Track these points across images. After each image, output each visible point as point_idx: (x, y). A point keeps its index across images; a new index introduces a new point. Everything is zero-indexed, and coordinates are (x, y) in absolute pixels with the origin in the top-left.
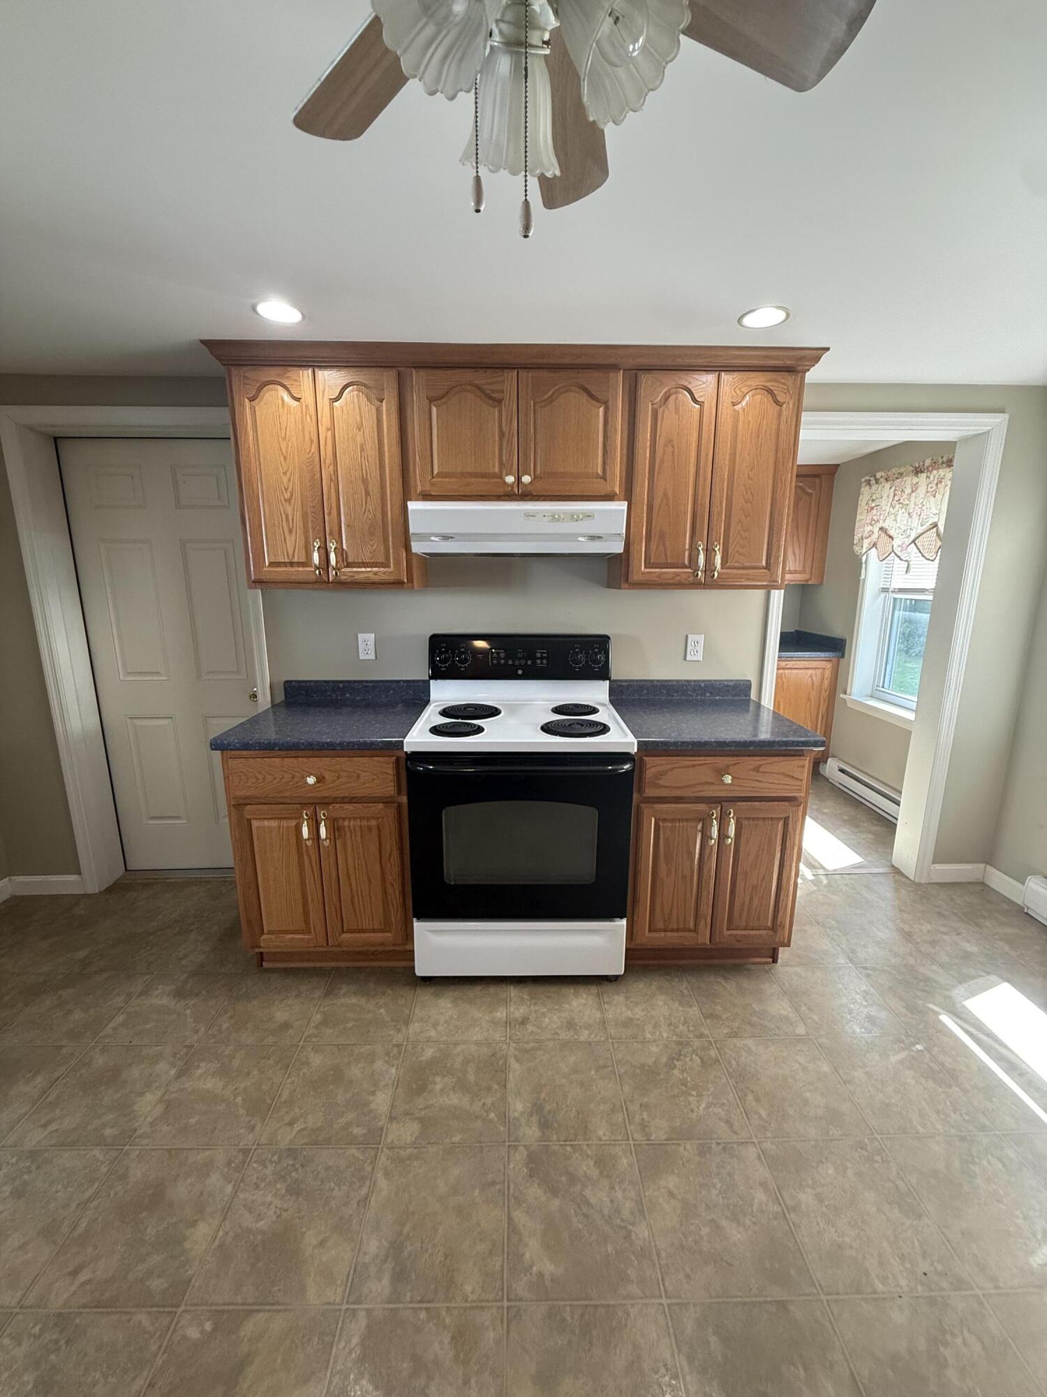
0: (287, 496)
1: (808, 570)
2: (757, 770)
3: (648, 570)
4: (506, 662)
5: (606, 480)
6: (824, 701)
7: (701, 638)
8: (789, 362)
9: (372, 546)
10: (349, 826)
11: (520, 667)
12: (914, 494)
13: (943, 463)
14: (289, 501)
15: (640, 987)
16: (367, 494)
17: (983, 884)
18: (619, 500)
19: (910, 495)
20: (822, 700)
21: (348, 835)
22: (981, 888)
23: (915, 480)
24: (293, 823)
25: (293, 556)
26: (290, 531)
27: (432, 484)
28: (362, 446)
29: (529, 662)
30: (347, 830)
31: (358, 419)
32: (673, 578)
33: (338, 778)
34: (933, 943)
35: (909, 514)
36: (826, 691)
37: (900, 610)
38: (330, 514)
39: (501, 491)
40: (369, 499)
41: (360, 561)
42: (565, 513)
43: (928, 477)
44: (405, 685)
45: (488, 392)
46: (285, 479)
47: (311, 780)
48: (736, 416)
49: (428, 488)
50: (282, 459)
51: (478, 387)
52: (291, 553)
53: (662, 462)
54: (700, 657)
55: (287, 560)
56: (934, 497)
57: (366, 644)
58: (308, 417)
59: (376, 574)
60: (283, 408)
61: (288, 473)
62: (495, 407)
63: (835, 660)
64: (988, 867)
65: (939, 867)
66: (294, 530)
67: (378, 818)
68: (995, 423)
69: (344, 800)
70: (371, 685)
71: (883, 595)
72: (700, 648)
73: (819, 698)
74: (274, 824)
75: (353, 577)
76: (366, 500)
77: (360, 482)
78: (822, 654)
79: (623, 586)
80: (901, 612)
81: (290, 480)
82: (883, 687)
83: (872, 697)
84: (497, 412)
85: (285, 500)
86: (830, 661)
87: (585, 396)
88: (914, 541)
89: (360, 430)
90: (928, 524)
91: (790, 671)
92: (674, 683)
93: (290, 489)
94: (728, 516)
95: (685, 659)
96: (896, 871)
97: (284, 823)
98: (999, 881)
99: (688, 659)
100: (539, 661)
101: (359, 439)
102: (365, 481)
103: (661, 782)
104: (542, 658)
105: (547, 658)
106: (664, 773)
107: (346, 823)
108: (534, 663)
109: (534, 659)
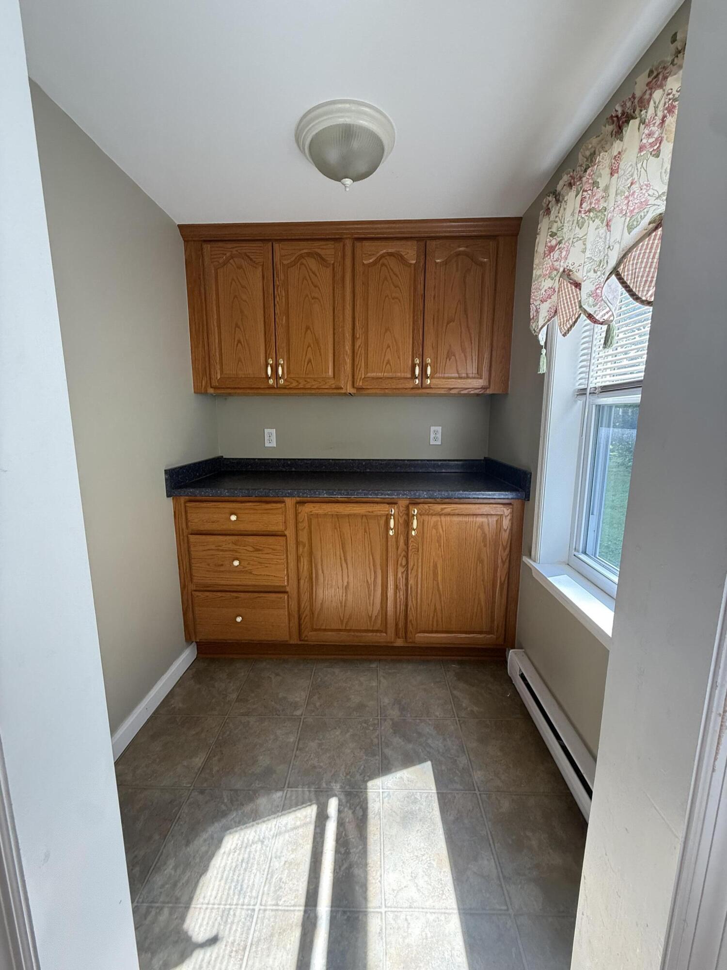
1: (485, 374)
6: (503, 563)
20: (500, 561)
36: (504, 549)
37: (609, 426)
63: (517, 504)
73: (495, 561)
78: (496, 495)
80: (611, 429)
82: (585, 553)
83: (568, 564)
86: (510, 504)
91: (448, 518)
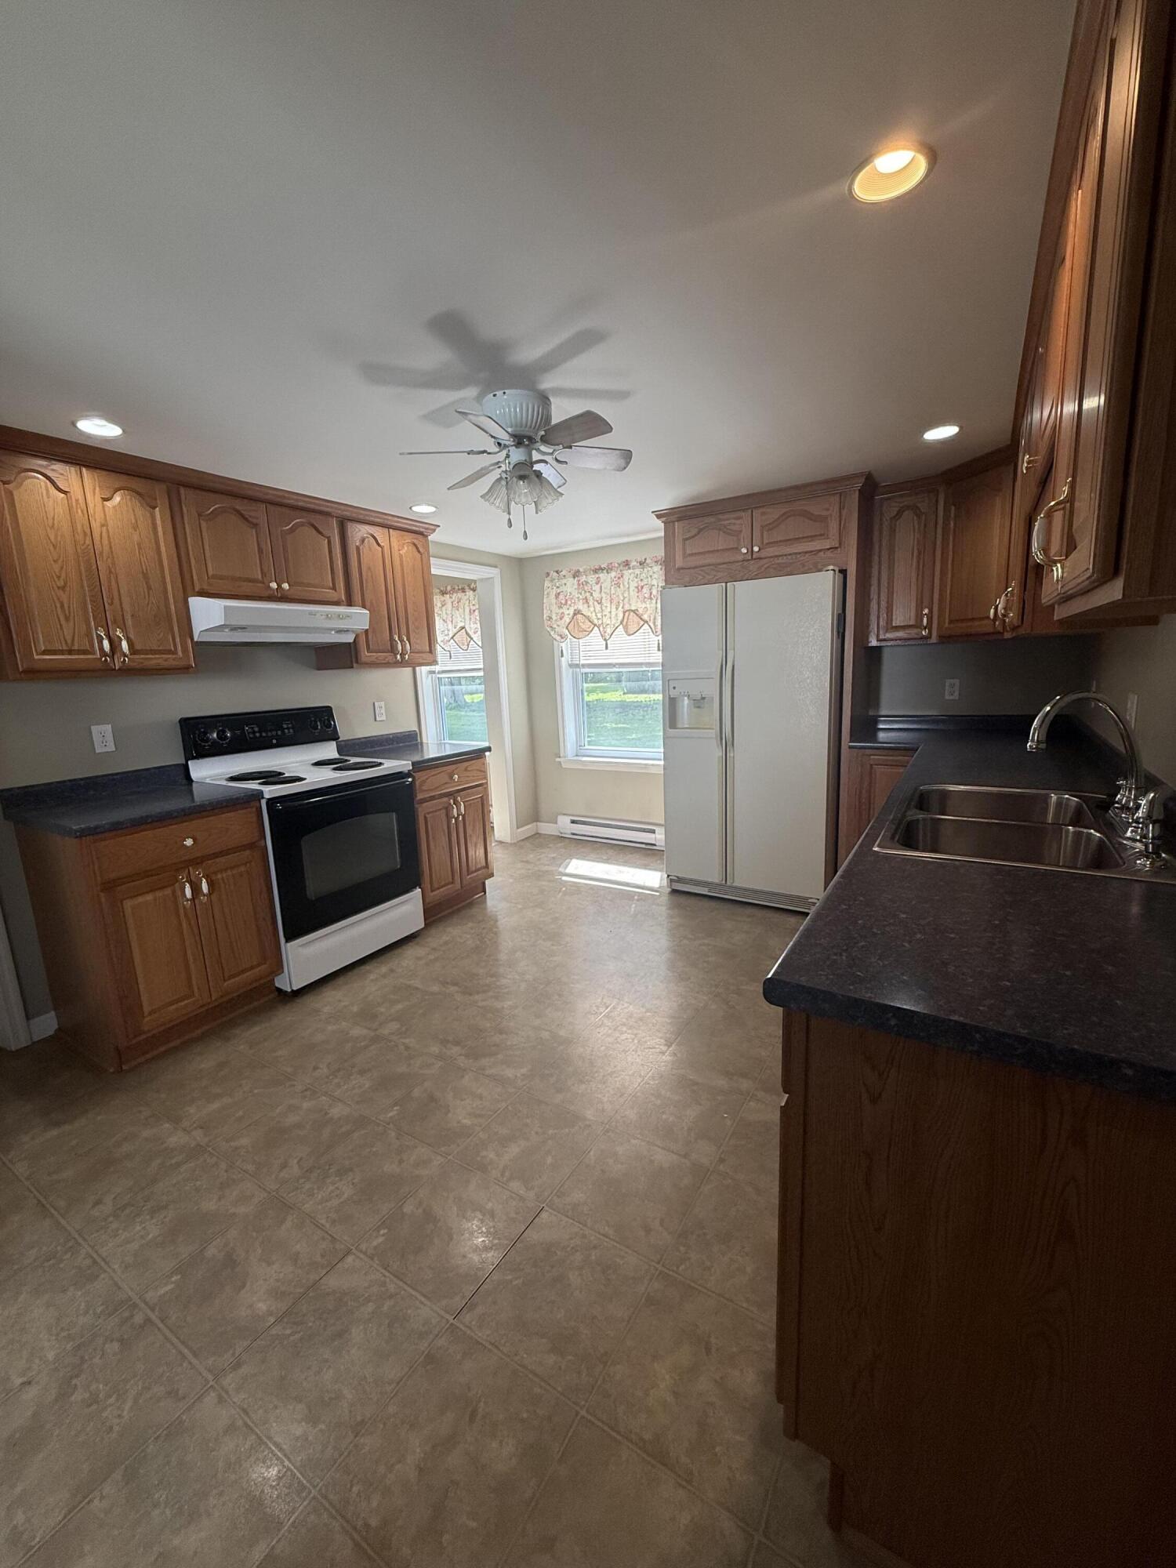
0: (61, 583)
2: (466, 770)
3: (369, 654)
4: (261, 736)
5: (336, 590)
7: (383, 704)
8: (422, 530)
9: (159, 634)
10: (223, 879)
11: (273, 737)
12: (444, 608)
13: (459, 589)
14: (63, 588)
15: (433, 931)
16: (149, 588)
17: (538, 833)
18: (344, 605)
19: (441, 608)
21: (223, 885)
22: (537, 835)
23: (443, 599)
24: (168, 891)
25: (73, 644)
26: (67, 619)
27: (210, 584)
28: (139, 545)
29: (279, 733)
30: (221, 881)
31: (133, 521)
32: (384, 660)
33: (209, 836)
34: (539, 859)
35: (444, 620)
38: (111, 604)
39: (266, 594)
40: (151, 592)
41: (148, 648)
42: (335, 613)
43: (450, 597)
44: (157, 771)
45: (247, 516)
46: (56, 568)
47: (189, 842)
48: (401, 556)
49: (205, 587)
50: (52, 548)
51: (238, 512)
52: (69, 642)
53: (366, 580)
54: (384, 718)
55: (65, 648)
56: (458, 610)
57: (103, 737)
58: (79, 511)
59: (166, 660)
60: (48, 498)
61: (60, 561)
62: (252, 528)
64: (538, 823)
65: (519, 830)
66: (71, 618)
67: (246, 864)
68: (494, 573)
69: (216, 855)
70: (118, 777)
71: (430, 676)
72: (383, 711)
74: (149, 897)
75: (142, 663)
76: (149, 594)
77: (141, 576)
79: (355, 665)
81: (62, 568)
84: (254, 532)
85: (59, 588)
87: (314, 532)
88: (452, 638)
89: (136, 531)
90: (458, 627)
92: (391, 736)
93: (63, 575)
94: (407, 618)
95: (375, 720)
96: (501, 842)
97: (159, 894)
98: (546, 828)
99: (378, 719)
100: (286, 731)
101: (136, 538)
102: (145, 576)
103: (424, 788)
104: (288, 728)
105: (293, 728)
106: (424, 781)
107: (219, 876)
108: (283, 732)
109: (283, 730)
